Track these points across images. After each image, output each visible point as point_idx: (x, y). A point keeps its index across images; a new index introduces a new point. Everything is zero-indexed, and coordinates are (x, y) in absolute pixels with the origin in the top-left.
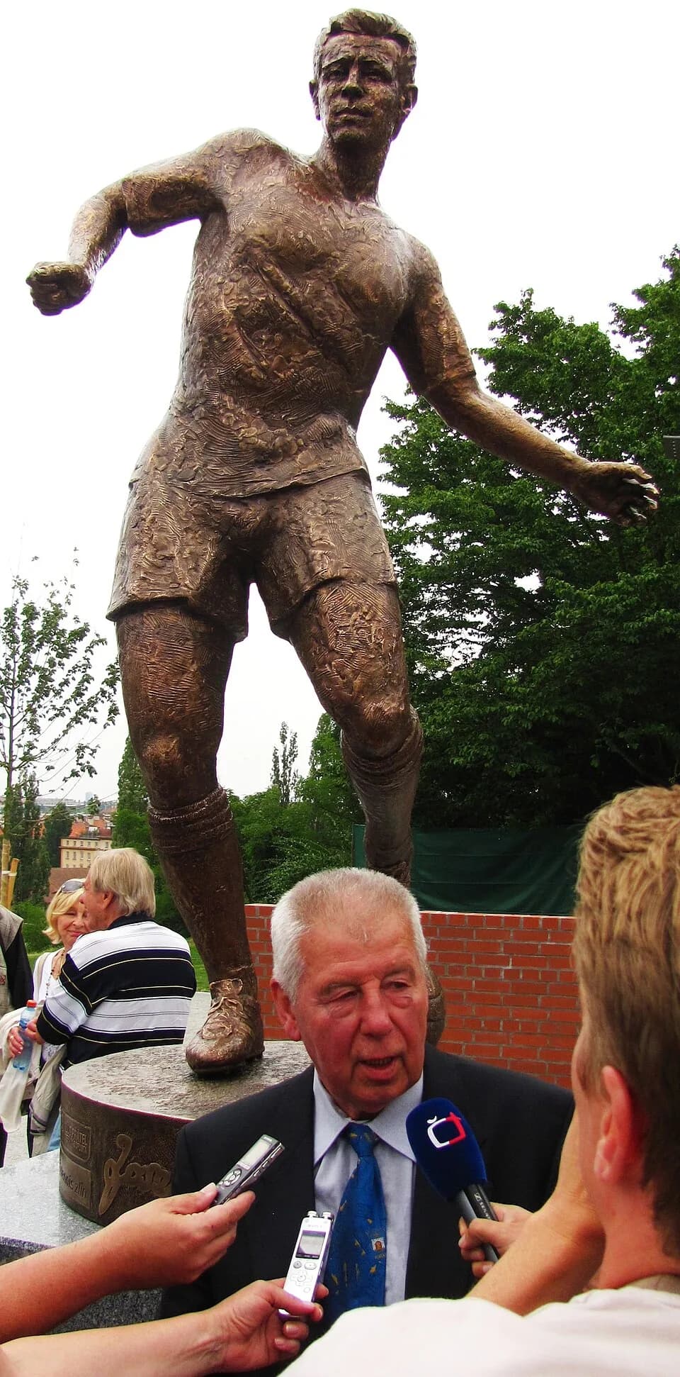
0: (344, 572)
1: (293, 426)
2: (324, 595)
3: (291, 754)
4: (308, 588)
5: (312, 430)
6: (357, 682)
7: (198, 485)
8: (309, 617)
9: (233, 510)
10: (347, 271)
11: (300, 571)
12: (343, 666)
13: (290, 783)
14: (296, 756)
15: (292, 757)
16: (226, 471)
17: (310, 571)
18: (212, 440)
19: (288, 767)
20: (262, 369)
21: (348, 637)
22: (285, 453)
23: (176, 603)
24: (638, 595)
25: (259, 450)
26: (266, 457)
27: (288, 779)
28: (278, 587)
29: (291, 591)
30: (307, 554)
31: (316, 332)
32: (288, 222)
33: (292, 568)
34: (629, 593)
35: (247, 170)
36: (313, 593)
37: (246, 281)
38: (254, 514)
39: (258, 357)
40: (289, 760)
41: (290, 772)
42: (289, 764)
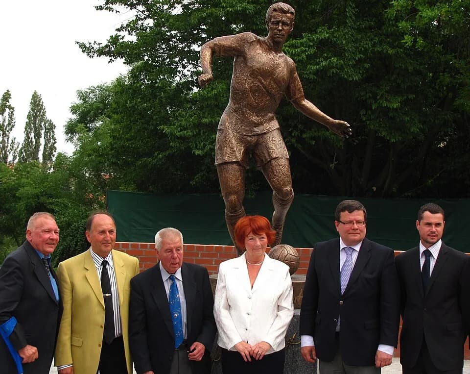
0: (278, 156)
1: (263, 117)
2: (273, 162)
3: (9, 124)
4: (269, 160)
5: (267, 118)
6: (281, 183)
7: (240, 132)
8: (269, 167)
9: (249, 138)
10: (277, 77)
11: (266, 155)
12: (278, 179)
13: (9, 148)
14: (13, 126)
15: (10, 127)
16: (247, 129)
17: (269, 155)
18: (243, 120)
19: (6, 135)
20: (256, 103)
21: (279, 172)
22: (261, 124)
23: (237, 163)
24: (315, 48)
25: (255, 123)
26: (257, 125)
27: (6, 145)
28: (260, 158)
29: (264, 160)
30: (268, 151)
31: (269, 93)
32: (263, 65)
33: (264, 154)
34: (309, 46)
35: (252, 47)
36: (270, 161)
37: (252, 80)
38: (254, 139)
39: (255, 100)
40: (8, 129)
41: (8, 139)
42: (7, 133)
